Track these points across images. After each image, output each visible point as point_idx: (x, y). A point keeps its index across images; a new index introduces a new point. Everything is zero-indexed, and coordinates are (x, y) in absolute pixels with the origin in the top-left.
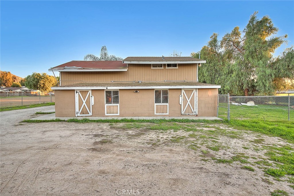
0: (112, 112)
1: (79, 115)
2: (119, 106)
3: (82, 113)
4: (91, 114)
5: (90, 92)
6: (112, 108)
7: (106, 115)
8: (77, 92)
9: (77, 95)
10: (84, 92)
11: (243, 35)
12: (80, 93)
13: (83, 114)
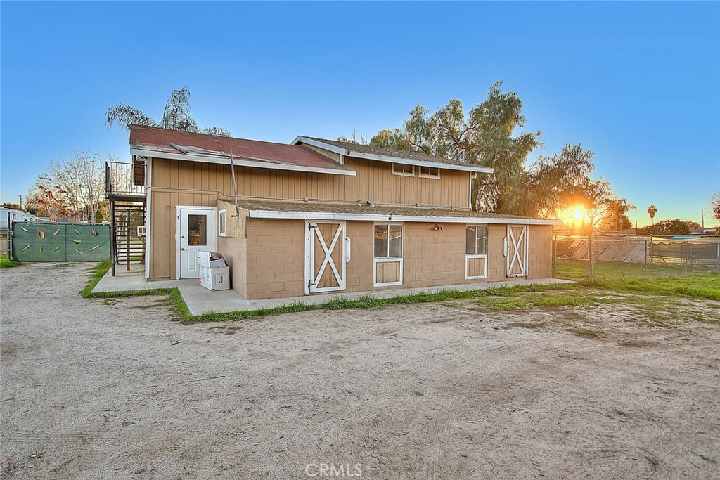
0: (387, 278)
1: (314, 289)
2: (401, 263)
3: (323, 284)
4: (343, 285)
5: (343, 227)
6: (387, 267)
7: (376, 285)
8: (310, 227)
9: (309, 235)
10: (328, 227)
11: (467, 118)
12: (317, 229)
13: (325, 287)
